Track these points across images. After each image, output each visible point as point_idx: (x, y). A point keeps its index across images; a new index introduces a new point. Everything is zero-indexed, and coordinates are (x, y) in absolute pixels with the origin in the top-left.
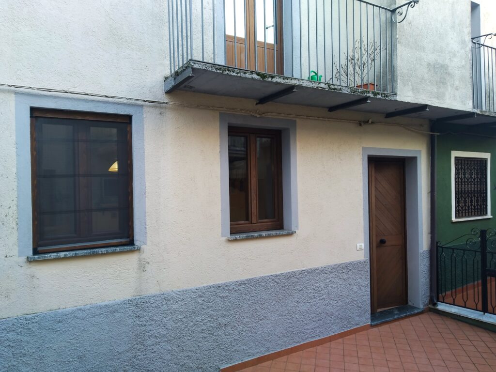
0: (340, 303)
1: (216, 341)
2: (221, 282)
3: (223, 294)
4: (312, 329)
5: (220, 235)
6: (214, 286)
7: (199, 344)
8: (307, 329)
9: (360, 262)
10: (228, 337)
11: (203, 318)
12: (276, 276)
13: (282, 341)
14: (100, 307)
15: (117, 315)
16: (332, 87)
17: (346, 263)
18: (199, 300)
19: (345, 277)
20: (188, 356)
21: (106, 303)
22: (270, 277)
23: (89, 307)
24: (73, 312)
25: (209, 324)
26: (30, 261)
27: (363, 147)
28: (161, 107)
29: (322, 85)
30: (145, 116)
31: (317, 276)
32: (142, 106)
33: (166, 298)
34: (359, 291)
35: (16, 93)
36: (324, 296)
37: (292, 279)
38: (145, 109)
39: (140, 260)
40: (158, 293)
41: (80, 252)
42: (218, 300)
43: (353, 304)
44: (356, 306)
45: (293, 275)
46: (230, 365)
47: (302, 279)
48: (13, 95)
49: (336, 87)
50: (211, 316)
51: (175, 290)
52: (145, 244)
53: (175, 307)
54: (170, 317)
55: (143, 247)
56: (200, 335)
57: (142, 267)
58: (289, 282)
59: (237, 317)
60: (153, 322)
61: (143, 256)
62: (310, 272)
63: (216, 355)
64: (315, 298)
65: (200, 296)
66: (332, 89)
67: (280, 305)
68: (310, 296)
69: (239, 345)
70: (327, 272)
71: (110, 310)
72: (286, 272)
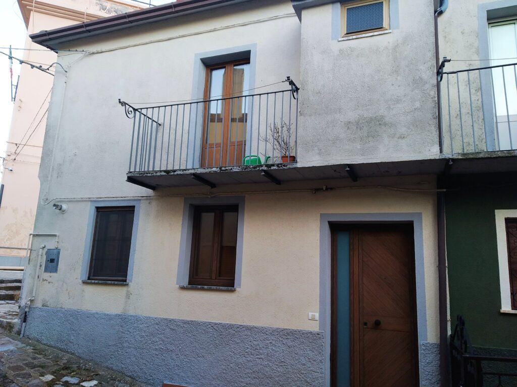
0: (281, 370)
1: (164, 360)
2: (172, 318)
3: (172, 327)
4: (247, 384)
5: (175, 283)
6: (166, 319)
7: (153, 358)
8: (242, 382)
9: (311, 333)
10: (173, 361)
11: (157, 340)
12: (216, 324)
13: (216, 382)
14: (105, 315)
15: (112, 322)
16: (223, 169)
17: (293, 330)
18: (157, 327)
19: (290, 344)
20: (145, 364)
21: (108, 313)
22: (210, 323)
23: (100, 313)
24: (94, 314)
25: (160, 346)
26: (84, 283)
27: (321, 214)
28: (150, 199)
29: (214, 169)
30: (141, 205)
31: (256, 335)
32: (140, 200)
33: (137, 319)
34: (309, 365)
35: (91, 201)
36: (262, 356)
37: (230, 330)
38: (142, 201)
39: (128, 291)
40: (134, 314)
41: (100, 282)
42: (168, 330)
43: (299, 376)
44: (302, 379)
45: (231, 326)
46: (171, 383)
47: (239, 333)
48: (90, 203)
49: (227, 168)
50: (163, 341)
51: (143, 315)
52: (131, 282)
53: (141, 326)
54: (138, 332)
55: (130, 283)
56: (154, 352)
57: (128, 296)
58: (227, 332)
59: (180, 347)
60: (129, 333)
61: (129, 289)
62: (249, 328)
63: (162, 371)
64: (252, 355)
65: (157, 324)
66: (224, 170)
67: (217, 350)
68: (247, 351)
69: (179, 371)
70: (267, 333)
71: (109, 318)
72: (224, 323)
